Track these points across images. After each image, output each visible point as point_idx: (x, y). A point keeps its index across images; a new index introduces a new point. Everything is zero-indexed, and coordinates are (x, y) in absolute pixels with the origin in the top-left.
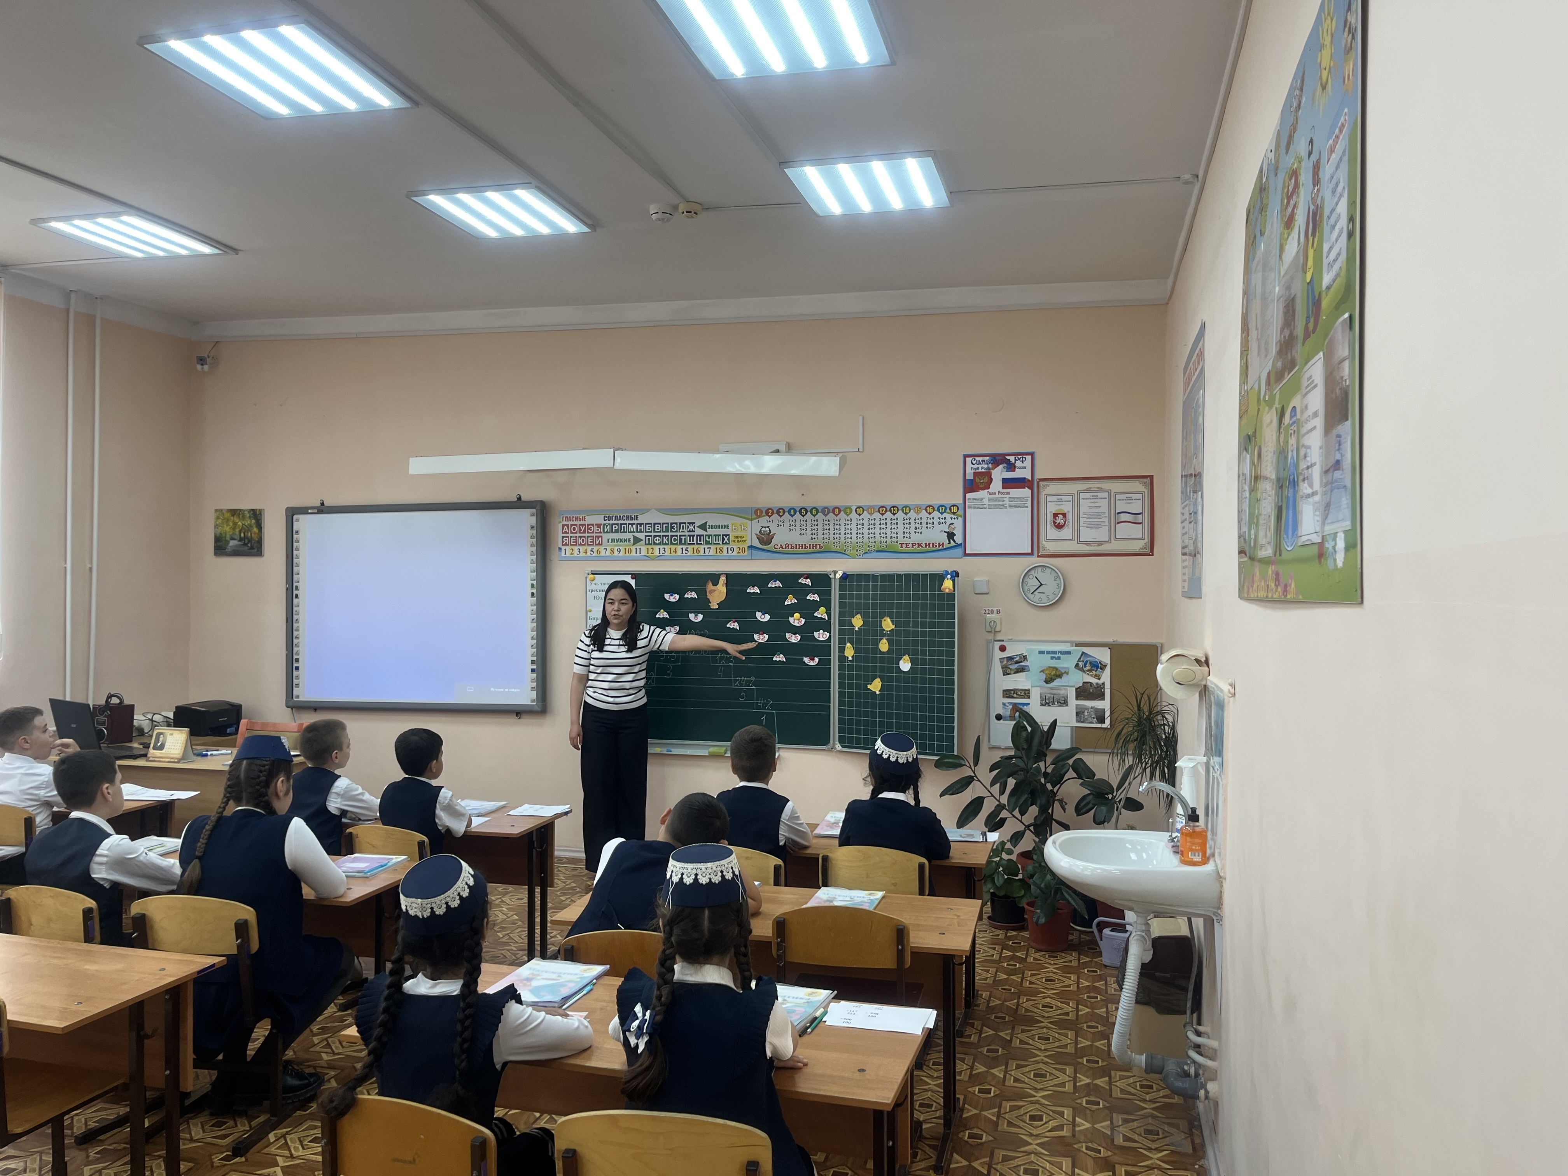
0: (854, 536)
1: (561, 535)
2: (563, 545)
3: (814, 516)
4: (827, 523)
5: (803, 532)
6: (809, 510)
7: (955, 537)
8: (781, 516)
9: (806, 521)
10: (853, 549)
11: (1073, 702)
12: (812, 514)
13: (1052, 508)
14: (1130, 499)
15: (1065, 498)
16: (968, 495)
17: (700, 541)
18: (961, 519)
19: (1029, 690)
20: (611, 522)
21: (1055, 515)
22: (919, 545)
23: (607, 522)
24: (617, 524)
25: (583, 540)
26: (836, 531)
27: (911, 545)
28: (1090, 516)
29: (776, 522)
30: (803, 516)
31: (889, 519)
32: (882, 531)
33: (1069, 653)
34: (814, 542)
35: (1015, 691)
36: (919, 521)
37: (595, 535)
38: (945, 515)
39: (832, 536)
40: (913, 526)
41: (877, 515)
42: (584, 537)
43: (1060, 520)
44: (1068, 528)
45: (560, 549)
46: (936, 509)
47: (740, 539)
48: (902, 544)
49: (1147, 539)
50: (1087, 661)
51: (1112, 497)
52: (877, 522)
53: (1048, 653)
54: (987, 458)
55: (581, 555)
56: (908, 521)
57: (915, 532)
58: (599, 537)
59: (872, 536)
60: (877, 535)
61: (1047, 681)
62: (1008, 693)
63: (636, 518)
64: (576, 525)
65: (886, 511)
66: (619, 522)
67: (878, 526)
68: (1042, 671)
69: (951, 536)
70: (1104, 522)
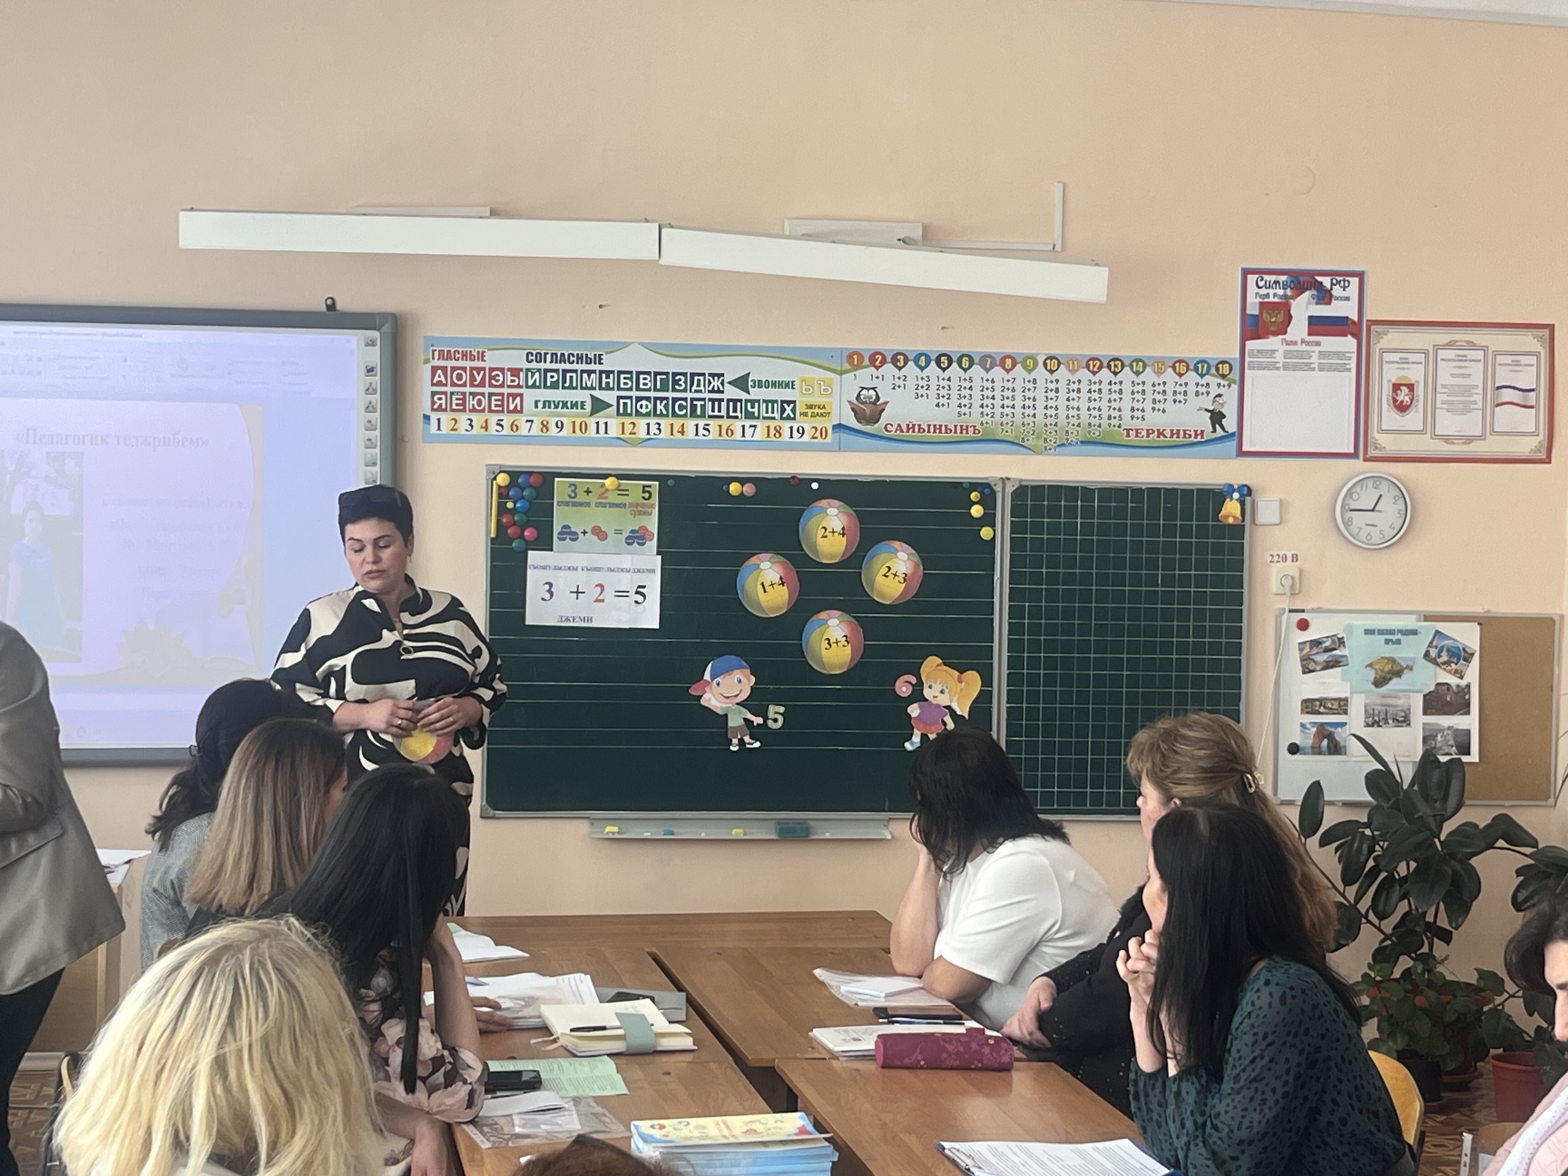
0: (1040, 412)
1: (427, 388)
2: (433, 410)
3: (965, 370)
4: (989, 385)
5: (942, 401)
6: (955, 359)
7: (1224, 421)
8: (900, 368)
9: (949, 379)
10: (1038, 437)
11: (1419, 719)
12: (960, 365)
13: (1392, 374)
14: (1517, 364)
15: (1412, 357)
16: (1251, 345)
17: (735, 411)
18: (1235, 387)
19: (1346, 700)
20: (542, 366)
21: (1396, 387)
22: (1161, 433)
23: (534, 365)
24: (557, 371)
25: (479, 403)
26: (1007, 402)
27: (1144, 433)
28: (1453, 390)
29: (889, 381)
30: (944, 370)
31: (1105, 382)
32: (1092, 404)
33: (1414, 632)
34: (965, 420)
35: (1322, 701)
36: (1160, 389)
37: (506, 391)
38: (1208, 379)
39: (998, 410)
40: (1149, 396)
41: (1084, 374)
42: (483, 394)
43: (1403, 396)
44: (1417, 412)
45: (427, 418)
46: (1192, 367)
47: (818, 411)
48: (1128, 430)
49: (1542, 436)
50: (1442, 647)
51: (1490, 359)
52: (1084, 387)
53: (1381, 632)
54: (1283, 278)
55: (474, 432)
56: (1140, 388)
57: (1154, 409)
58: (515, 396)
59: (1075, 413)
60: (1084, 412)
61: (1379, 682)
62: (1310, 706)
63: (599, 360)
64: (464, 369)
65: (1100, 368)
66: (561, 366)
67: (1084, 395)
68: (1370, 665)
69: (1217, 417)
70: (1475, 403)
